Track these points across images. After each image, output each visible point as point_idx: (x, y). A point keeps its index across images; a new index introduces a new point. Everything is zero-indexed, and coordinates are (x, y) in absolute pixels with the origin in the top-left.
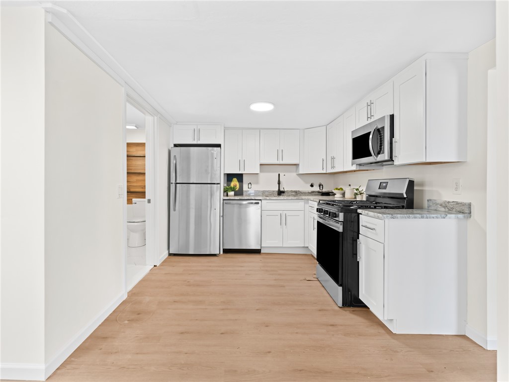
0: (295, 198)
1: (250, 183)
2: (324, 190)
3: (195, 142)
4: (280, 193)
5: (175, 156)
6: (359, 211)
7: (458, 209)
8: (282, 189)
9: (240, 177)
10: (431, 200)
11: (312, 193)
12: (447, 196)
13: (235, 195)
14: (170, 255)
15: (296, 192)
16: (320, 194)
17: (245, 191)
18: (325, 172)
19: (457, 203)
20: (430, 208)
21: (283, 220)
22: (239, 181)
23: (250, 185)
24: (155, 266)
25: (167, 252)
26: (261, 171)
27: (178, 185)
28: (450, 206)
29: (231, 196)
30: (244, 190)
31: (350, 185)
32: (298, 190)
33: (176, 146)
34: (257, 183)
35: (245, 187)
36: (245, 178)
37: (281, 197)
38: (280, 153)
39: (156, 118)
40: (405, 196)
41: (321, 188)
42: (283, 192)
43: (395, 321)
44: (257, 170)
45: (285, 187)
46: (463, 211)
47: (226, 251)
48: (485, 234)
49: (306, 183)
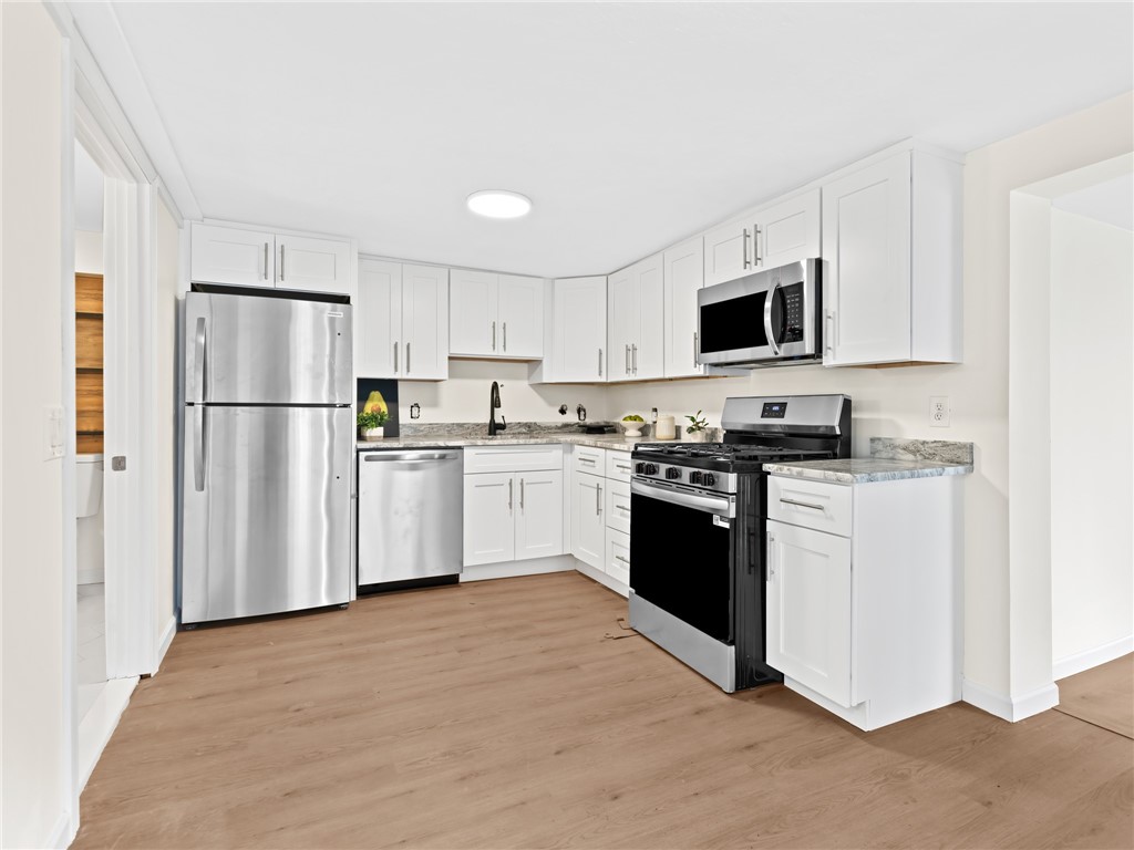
0: (532, 441)
1: (417, 405)
2: (589, 421)
3: (268, 284)
4: (495, 428)
5: (201, 321)
6: (767, 467)
7: (947, 456)
8: (498, 420)
9: (389, 388)
10: (879, 439)
11: (566, 428)
12: (914, 430)
13: (387, 435)
14: (182, 627)
15: (528, 426)
16: (581, 429)
17: (404, 425)
18: (603, 380)
19: (945, 444)
20: (877, 455)
21: (517, 494)
22: (386, 400)
23: (415, 410)
24: (142, 677)
25: (172, 621)
26: (451, 375)
27: (211, 409)
28: (927, 450)
29: (372, 439)
30: (400, 422)
31: (655, 410)
32: (533, 421)
33: (195, 288)
34: (434, 404)
35: (404, 416)
36: (402, 391)
37: (497, 441)
38: (498, 331)
39: (147, 187)
40: (838, 432)
41: (582, 417)
42: (503, 427)
43: (867, 705)
44: (441, 371)
45: (504, 414)
46: (959, 460)
47: (365, 592)
48: (1006, 502)
49: (551, 404)
